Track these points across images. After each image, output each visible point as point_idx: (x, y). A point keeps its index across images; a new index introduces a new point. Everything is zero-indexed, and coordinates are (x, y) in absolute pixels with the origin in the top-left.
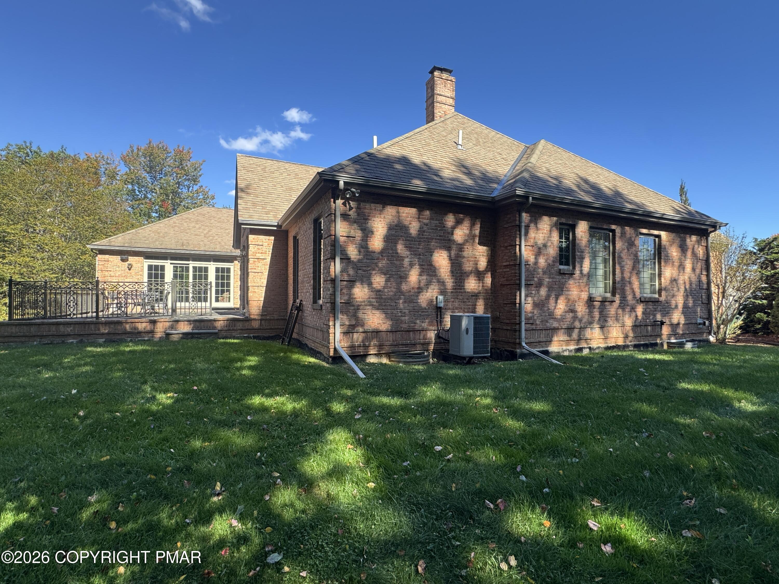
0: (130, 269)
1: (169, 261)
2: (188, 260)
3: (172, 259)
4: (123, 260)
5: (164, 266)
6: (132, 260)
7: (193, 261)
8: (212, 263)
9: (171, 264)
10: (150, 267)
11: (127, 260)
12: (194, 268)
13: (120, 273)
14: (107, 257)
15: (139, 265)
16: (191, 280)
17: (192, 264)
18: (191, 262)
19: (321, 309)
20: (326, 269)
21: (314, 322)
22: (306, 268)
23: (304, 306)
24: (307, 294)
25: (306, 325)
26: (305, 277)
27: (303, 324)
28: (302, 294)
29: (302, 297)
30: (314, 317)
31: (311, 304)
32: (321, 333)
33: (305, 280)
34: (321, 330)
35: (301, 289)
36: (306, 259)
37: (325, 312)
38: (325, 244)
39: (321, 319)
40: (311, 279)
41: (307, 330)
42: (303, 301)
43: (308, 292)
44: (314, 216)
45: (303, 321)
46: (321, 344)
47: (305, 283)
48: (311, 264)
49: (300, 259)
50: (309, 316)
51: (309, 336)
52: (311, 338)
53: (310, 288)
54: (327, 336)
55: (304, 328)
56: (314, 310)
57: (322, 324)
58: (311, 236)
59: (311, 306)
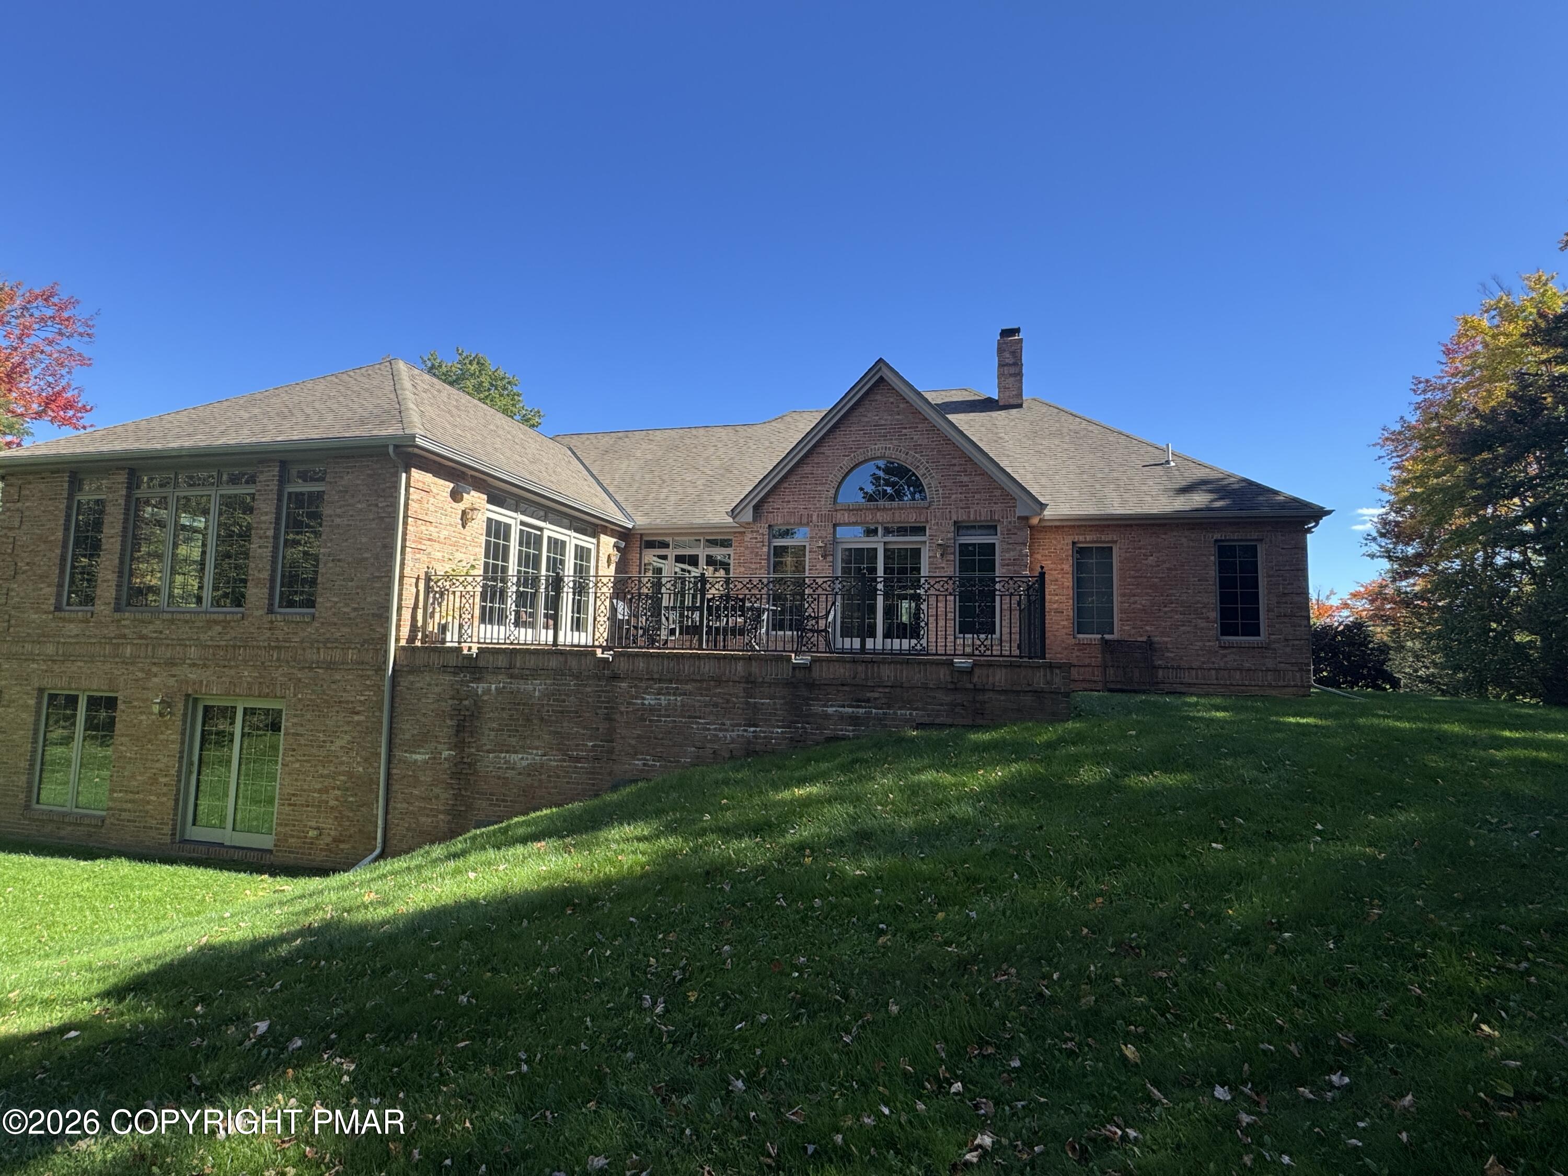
0: (464, 525)
1: (520, 516)
4: (455, 492)
5: (509, 526)
6: (469, 497)
8: (572, 533)
13: (446, 533)
14: (429, 478)
15: (480, 515)
17: (548, 530)
18: (547, 524)
19: (1265, 647)
20: (1286, 603)
21: (1226, 662)
22: (1171, 595)
23: (1159, 643)
24: (1182, 628)
25: (1179, 668)
26: (1165, 606)
27: (1160, 667)
28: (1148, 628)
29: (1147, 631)
30: (1225, 656)
31: (1209, 641)
32: (1269, 673)
33: (1166, 609)
34: (1268, 670)
35: (1142, 621)
36: (1173, 583)
37: (1288, 650)
38: (1279, 576)
39: (1266, 657)
40: (1204, 611)
41: (1187, 674)
42: (1156, 636)
43: (1183, 625)
44: (1217, 536)
45: (1160, 662)
46: (1270, 686)
47: (1165, 613)
48: (1206, 592)
49: (1133, 580)
50: (1198, 655)
51: (1195, 681)
52: (1209, 682)
53: (1200, 621)
54: (1298, 675)
55: (1160, 672)
56: (1225, 648)
57: (1270, 664)
58: (1205, 559)
59: (1207, 644)
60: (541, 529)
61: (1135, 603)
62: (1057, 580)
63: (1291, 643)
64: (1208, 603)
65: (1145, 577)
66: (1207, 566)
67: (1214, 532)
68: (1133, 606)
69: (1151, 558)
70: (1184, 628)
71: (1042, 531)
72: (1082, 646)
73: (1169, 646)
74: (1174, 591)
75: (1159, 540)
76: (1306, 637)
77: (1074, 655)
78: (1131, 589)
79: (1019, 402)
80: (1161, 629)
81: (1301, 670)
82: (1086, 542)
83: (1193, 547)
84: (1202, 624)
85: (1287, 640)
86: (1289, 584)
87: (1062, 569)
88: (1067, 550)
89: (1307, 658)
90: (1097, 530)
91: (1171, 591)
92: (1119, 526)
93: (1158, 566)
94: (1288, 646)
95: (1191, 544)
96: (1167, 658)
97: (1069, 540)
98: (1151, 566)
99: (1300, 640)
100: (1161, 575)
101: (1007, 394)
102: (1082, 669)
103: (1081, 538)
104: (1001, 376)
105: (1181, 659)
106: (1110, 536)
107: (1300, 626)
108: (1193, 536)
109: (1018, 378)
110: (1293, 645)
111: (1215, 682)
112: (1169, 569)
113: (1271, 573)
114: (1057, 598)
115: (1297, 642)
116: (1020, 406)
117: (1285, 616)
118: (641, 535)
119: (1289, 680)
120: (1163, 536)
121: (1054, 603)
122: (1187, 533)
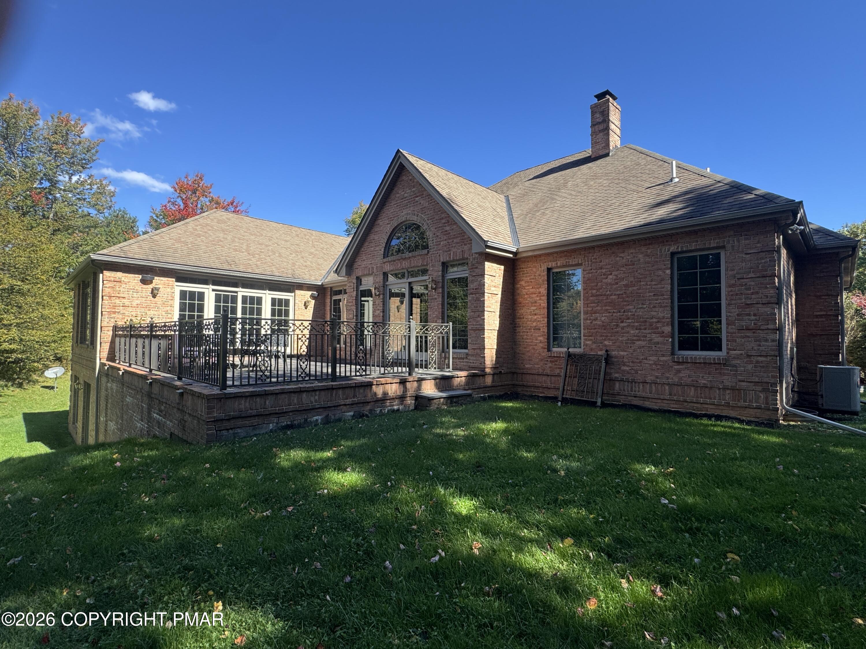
0: (154, 296)
1: (212, 287)
2: (235, 285)
3: (215, 283)
4: (144, 282)
5: (203, 293)
6: (158, 281)
7: (242, 288)
8: (267, 292)
9: (213, 290)
10: (183, 294)
11: (151, 282)
12: (244, 298)
13: (138, 302)
14: (119, 275)
15: (169, 290)
16: (239, 315)
17: (242, 292)
18: (240, 289)
19: (724, 363)
20: (749, 315)
21: (681, 378)
22: (629, 311)
23: (616, 357)
24: (638, 343)
25: (633, 381)
26: (622, 322)
27: (616, 380)
28: (606, 343)
29: (606, 346)
30: (679, 371)
31: (663, 355)
32: (728, 392)
33: (622, 325)
34: (725, 389)
35: (601, 336)
36: (630, 299)
37: (750, 367)
38: (742, 285)
39: (724, 374)
40: (659, 325)
41: (641, 387)
42: (613, 350)
43: (640, 340)
44: (673, 248)
45: (617, 375)
46: (728, 405)
47: (623, 328)
48: (661, 307)
49: (594, 298)
50: (653, 370)
51: (649, 395)
52: (662, 397)
53: (654, 336)
54: (762, 396)
55: (617, 385)
56: (678, 363)
57: (728, 381)
58: (660, 273)
59: (662, 359)
60: (236, 292)
61: (596, 319)
62: (536, 302)
63: (754, 359)
64: (664, 317)
65: (605, 295)
66: (662, 280)
67: (670, 245)
68: (594, 322)
69: (611, 277)
70: (640, 342)
71: (525, 262)
72: (555, 359)
73: (625, 360)
74: (631, 307)
75: (618, 259)
76: (773, 353)
77: (548, 366)
78: (592, 307)
79: (607, 151)
80: (618, 344)
81: (764, 390)
82: (558, 267)
83: (648, 263)
84: (657, 338)
85: (749, 356)
86: (752, 294)
87: (540, 293)
88: (544, 276)
89: (773, 377)
90: (566, 256)
91: (628, 308)
92: (585, 249)
93: (617, 284)
94: (751, 362)
95: (648, 259)
96: (624, 371)
97: (544, 267)
98: (611, 284)
99: (766, 356)
100: (618, 292)
101: (598, 147)
102: (553, 378)
103: (554, 264)
104: (593, 134)
105: (637, 373)
106: (576, 260)
107: (766, 340)
108: (649, 251)
109: (606, 132)
110: (757, 362)
111: (667, 397)
112: (626, 286)
113: (733, 282)
114: (536, 317)
115: (761, 359)
116: (607, 155)
117: (748, 329)
118: (331, 288)
119: (750, 401)
120: (622, 255)
121: (534, 322)
122: (643, 249)
